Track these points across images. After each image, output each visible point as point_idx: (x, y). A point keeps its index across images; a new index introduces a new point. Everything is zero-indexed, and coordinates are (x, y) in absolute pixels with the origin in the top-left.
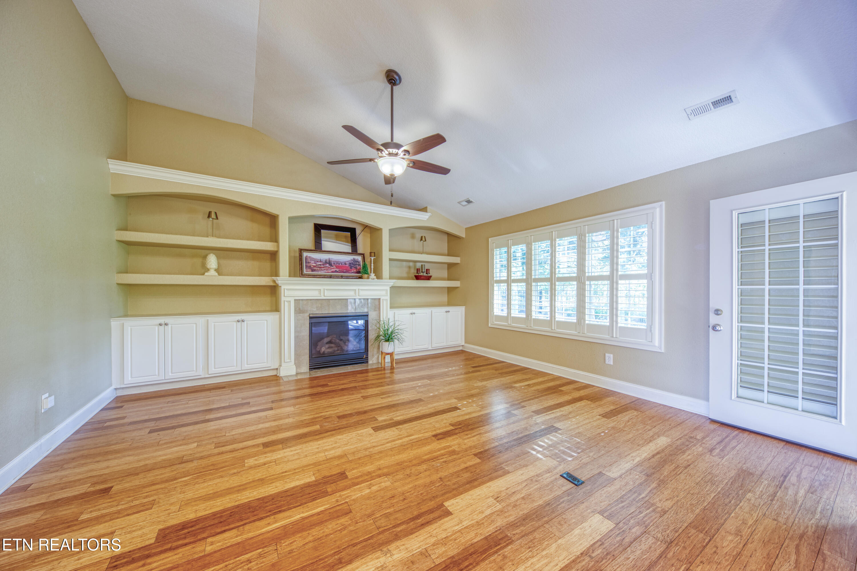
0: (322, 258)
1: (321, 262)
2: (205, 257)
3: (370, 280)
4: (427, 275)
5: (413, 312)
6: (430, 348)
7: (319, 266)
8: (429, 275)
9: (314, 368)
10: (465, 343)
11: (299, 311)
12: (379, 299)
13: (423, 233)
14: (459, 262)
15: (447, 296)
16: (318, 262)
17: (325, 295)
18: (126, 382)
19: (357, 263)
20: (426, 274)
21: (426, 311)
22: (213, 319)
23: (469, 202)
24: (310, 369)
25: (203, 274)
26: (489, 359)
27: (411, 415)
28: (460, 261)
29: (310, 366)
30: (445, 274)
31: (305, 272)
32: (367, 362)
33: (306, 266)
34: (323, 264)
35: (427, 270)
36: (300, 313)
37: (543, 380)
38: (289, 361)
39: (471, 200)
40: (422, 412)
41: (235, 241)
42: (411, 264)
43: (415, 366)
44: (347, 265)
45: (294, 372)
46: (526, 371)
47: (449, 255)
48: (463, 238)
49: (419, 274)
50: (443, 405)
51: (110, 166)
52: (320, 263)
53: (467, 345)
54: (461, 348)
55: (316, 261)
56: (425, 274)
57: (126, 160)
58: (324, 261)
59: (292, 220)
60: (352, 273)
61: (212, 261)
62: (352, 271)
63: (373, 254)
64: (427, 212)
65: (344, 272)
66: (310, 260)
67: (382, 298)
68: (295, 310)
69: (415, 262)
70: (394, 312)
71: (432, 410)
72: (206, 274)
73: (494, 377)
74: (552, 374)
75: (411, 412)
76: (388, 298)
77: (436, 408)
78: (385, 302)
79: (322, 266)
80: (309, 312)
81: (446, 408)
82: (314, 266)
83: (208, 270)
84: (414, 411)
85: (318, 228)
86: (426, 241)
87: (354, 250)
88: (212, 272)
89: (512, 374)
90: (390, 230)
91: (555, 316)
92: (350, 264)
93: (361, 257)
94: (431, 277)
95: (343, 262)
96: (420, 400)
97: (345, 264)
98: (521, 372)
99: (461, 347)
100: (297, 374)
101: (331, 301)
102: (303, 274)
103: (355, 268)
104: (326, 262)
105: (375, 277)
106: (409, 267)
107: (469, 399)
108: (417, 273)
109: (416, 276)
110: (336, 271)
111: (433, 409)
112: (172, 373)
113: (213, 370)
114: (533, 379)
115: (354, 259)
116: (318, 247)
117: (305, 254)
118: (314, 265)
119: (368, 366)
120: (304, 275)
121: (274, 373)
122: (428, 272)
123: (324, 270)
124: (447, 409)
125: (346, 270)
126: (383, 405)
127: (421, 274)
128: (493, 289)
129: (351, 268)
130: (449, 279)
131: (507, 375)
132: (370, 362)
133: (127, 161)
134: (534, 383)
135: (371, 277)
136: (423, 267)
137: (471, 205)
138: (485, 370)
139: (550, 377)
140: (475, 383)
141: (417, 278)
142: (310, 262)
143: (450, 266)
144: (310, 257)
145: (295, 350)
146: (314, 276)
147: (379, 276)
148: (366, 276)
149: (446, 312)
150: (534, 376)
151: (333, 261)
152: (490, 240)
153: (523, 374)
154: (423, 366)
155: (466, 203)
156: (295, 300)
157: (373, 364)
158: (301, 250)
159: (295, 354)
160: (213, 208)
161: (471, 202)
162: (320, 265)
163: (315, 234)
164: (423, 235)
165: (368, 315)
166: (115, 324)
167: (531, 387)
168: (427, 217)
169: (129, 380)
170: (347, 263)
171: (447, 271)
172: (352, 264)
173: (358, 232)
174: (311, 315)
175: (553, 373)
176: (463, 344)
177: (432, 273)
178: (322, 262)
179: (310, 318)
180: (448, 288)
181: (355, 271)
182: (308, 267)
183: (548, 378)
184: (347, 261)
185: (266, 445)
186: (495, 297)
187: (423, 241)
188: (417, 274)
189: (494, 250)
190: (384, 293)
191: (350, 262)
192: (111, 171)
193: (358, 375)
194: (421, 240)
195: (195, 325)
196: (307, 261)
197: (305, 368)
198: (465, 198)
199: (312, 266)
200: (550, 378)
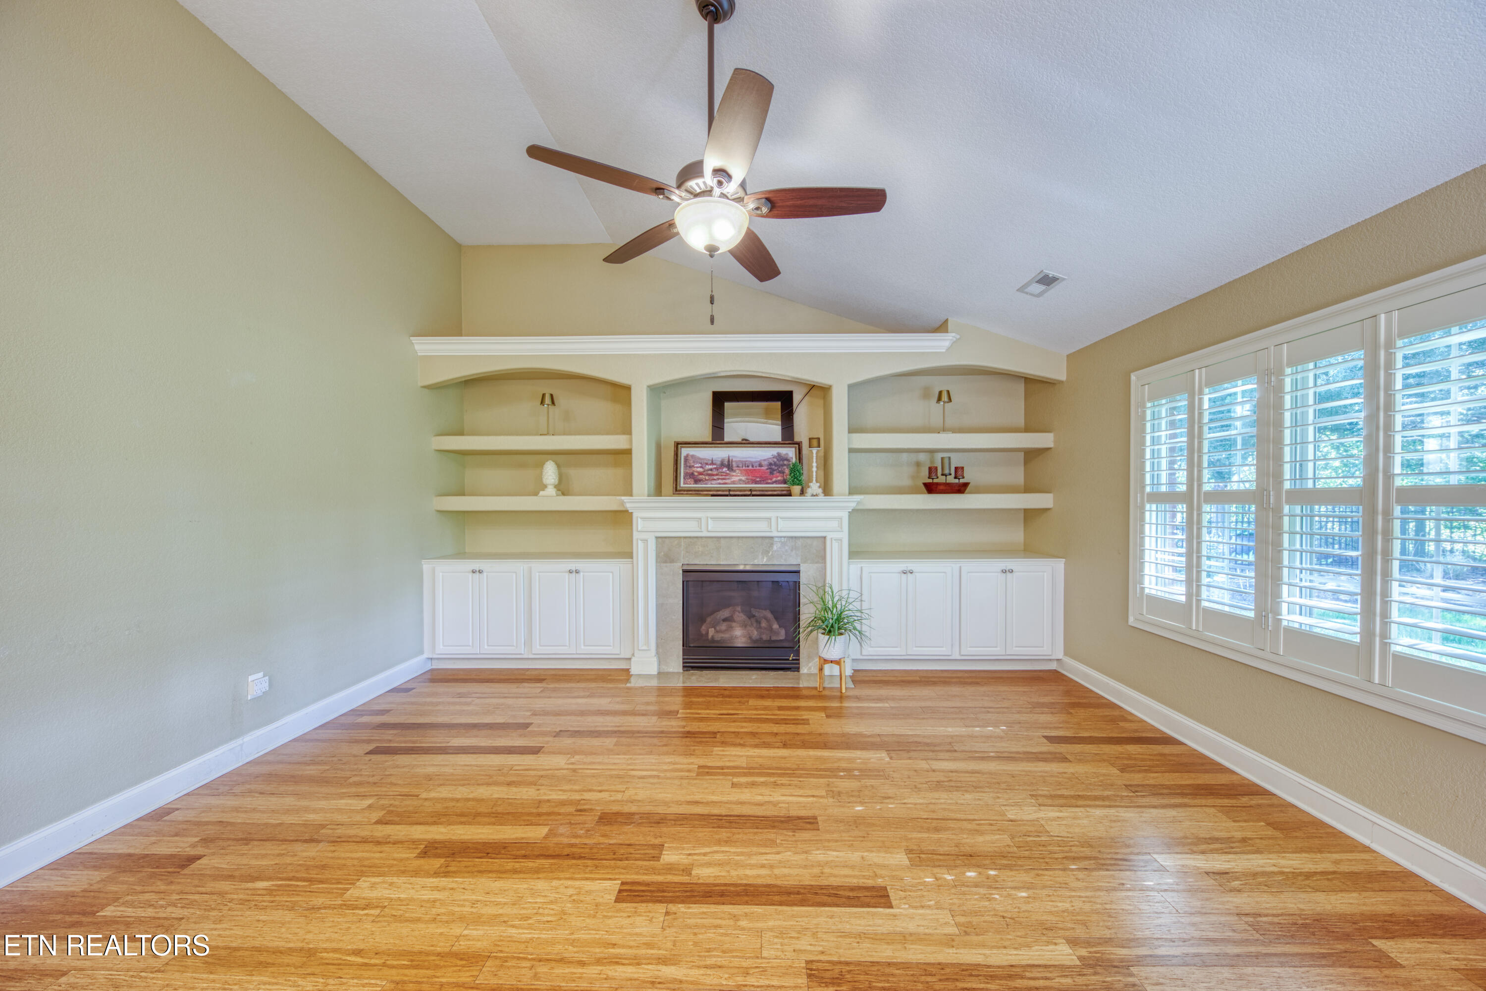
0: (715, 457)
1: (712, 464)
2: (541, 465)
3: (807, 498)
4: (957, 481)
5: (909, 568)
6: (956, 656)
7: (710, 472)
8: (962, 481)
9: (693, 668)
10: (1066, 653)
11: (665, 556)
12: (825, 538)
13: (940, 384)
14: (1051, 445)
15: (1022, 529)
16: (707, 464)
17: (710, 528)
18: (438, 651)
19: (786, 462)
20: (955, 478)
21: (948, 567)
22: (539, 567)
23: (1047, 281)
24: (684, 667)
25: (536, 494)
26: (1125, 720)
27: (741, 872)
28: (1055, 442)
29: (683, 663)
30: (1018, 476)
31: (682, 485)
32: (798, 669)
33: (686, 474)
34: (717, 469)
35: (956, 468)
36: (665, 562)
37: (1309, 867)
38: (645, 648)
39: (1051, 273)
40: (777, 871)
41: (573, 437)
42: (922, 457)
43: (893, 699)
44: (764, 468)
45: (654, 671)
46: (1245, 800)
47: (1028, 429)
48: (1061, 382)
49: (935, 481)
50: (853, 867)
51: (417, 347)
52: (710, 467)
53: (1068, 660)
54: (1053, 666)
55: (704, 463)
56: (951, 479)
57: (460, 334)
58: (719, 463)
59: (659, 391)
60: (772, 483)
61: (550, 473)
62: (774, 479)
63: (815, 442)
64: (947, 332)
65: (756, 483)
66: (694, 462)
67: (829, 536)
68: (658, 556)
69: (932, 451)
70: (859, 566)
71: (806, 877)
72: (542, 493)
73: (1096, 798)
74: (1367, 849)
75: (754, 860)
76: (844, 535)
77: (827, 870)
78: (836, 545)
79: (715, 472)
80: (684, 561)
81: (854, 882)
82: (700, 474)
83: (544, 487)
84: (762, 859)
85: (720, 399)
86: (950, 400)
87: (788, 436)
88: (551, 491)
89: (1178, 800)
90: (851, 387)
91: (1385, 635)
92: (770, 464)
93: (794, 449)
94: (966, 485)
95: (756, 462)
96: (810, 822)
97: (760, 465)
98: (1219, 802)
99: (1055, 662)
100: (660, 674)
101: (722, 541)
102: (678, 488)
103: (780, 472)
104: (722, 465)
105: (820, 491)
106: (918, 464)
107: (950, 868)
108: (929, 478)
109: (925, 485)
110: (740, 480)
111: (816, 871)
112: (488, 646)
113: (538, 649)
114: (1258, 851)
115: (779, 454)
116: (718, 436)
117: (685, 452)
118: (701, 470)
119: (798, 679)
120: (680, 491)
121: (623, 665)
122: (960, 472)
123: (718, 479)
124: (852, 889)
125: (761, 477)
126: (716, 811)
127: (941, 479)
128: (1142, 519)
129: (771, 473)
130: (1028, 488)
131: (1154, 801)
132: (804, 670)
133: (462, 336)
134: (1255, 875)
135: (809, 491)
136: (946, 462)
137: (1056, 289)
138: (1081, 759)
139: (1349, 863)
140: (1016, 804)
141: (931, 488)
142: (693, 466)
143: (1031, 455)
144: (693, 456)
145: (658, 630)
146: (697, 492)
147: (827, 490)
148: (796, 489)
149: (1004, 572)
150: (1270, 832)
151: (736, 462)
152: (1133, 377)
153: (1227, 811)
154: (912, 704)
155: (1042, 287)
156: (657, 538)
157: (810, 675)
158: (677, 444)
159: (657, 637)
160: (547, 388)
161: (1054, 280)
162: (711, 470)
163: (714, 411)
164: (944, 388)
165: (798, 572)
166: (426, 566)
167: (1231, 890)
168: (947, 344)
169: (442, 648)
170: (765, 463)
171: (1022, 468)
172: (775, 464)
173: (796, 398)
174: (685, 568)
175: (1374, 846)
176: (1060, 655)
177: (969, 476)
178: (715, 464)
179: (684, 571)
180: (1026, 511)
181: (779, 478)
182: (690, 476)
183: (1336, 862)
184: (764, 460)
185: (430, 850)
186: (1149, 543)
187: (945, 402)
188: (930, 481)
189: (1144, 406)
190: (834, 524)
191: (771, 461)
192: (419, 354)
193: (752, 702)
194: (939, 399)
195: (514, 575)
196: (688, 464)
197: (675, 664)
198: (1032, 274)
199: (696, 474)
200: (1344, 868)
